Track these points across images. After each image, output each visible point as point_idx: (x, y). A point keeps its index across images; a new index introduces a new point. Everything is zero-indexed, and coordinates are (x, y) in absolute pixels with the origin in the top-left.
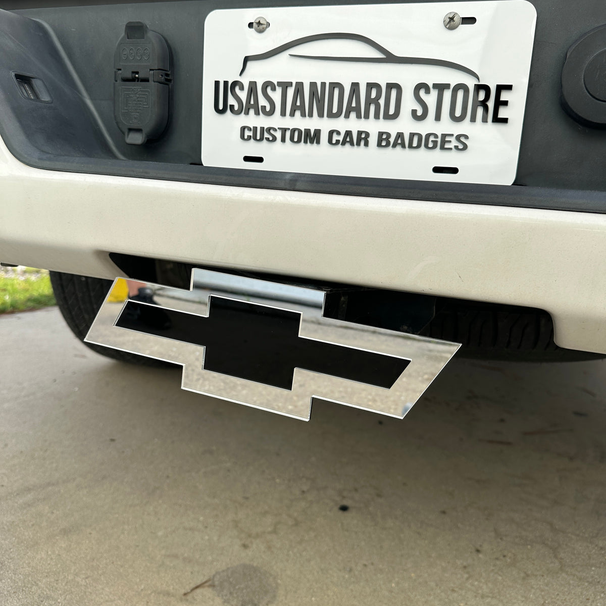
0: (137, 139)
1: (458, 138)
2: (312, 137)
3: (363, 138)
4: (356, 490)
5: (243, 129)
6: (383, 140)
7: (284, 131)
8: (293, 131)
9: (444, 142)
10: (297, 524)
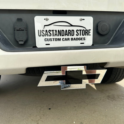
0: (22, 43)
1: (84, 38)
2: (59, 40)
3: (68, 39)
4: (49, 105)
5: (45, 39)
6: (72, 39)
7: (54, 39)
8: (55, 39)
9: (82, 39)
10: (44, 115)
